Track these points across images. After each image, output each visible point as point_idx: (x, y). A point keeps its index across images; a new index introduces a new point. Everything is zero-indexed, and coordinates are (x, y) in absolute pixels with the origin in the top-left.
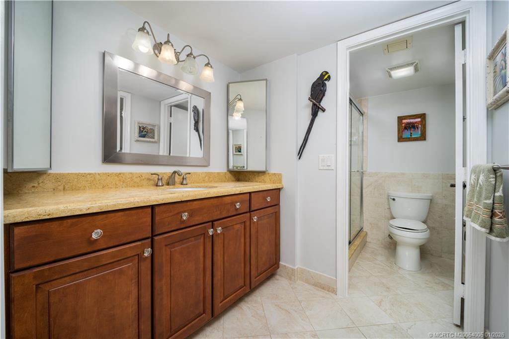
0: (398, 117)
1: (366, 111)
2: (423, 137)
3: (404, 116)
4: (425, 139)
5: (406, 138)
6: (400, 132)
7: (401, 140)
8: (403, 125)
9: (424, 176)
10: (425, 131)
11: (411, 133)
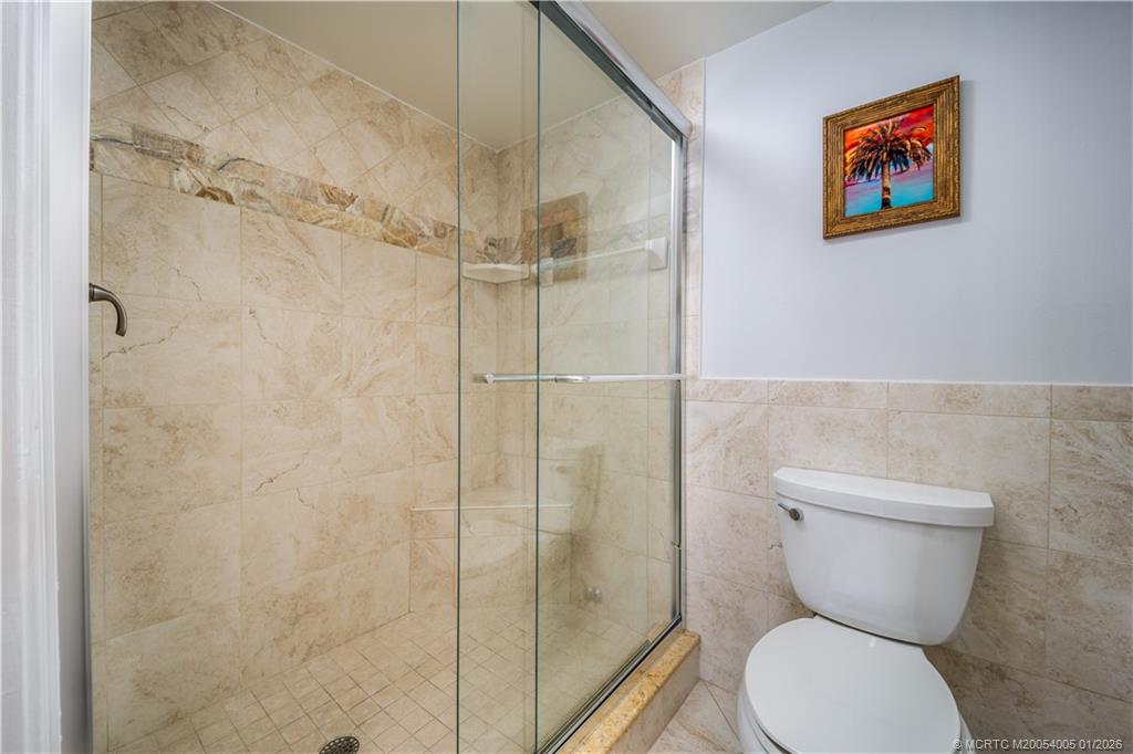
0: (827, 120)
1: (696, 120)
2: (946, 205)
3: (851, 112)
4: (955, 214)
5: (863, 217)
6: (835, 191)
7: (839, 228)
8: (850, 155)
9: (949, 401)
10: (958, 170)
11: (886, 190)
